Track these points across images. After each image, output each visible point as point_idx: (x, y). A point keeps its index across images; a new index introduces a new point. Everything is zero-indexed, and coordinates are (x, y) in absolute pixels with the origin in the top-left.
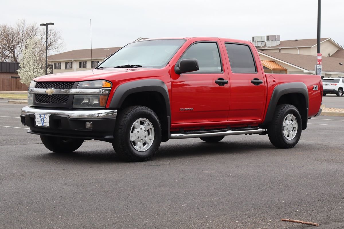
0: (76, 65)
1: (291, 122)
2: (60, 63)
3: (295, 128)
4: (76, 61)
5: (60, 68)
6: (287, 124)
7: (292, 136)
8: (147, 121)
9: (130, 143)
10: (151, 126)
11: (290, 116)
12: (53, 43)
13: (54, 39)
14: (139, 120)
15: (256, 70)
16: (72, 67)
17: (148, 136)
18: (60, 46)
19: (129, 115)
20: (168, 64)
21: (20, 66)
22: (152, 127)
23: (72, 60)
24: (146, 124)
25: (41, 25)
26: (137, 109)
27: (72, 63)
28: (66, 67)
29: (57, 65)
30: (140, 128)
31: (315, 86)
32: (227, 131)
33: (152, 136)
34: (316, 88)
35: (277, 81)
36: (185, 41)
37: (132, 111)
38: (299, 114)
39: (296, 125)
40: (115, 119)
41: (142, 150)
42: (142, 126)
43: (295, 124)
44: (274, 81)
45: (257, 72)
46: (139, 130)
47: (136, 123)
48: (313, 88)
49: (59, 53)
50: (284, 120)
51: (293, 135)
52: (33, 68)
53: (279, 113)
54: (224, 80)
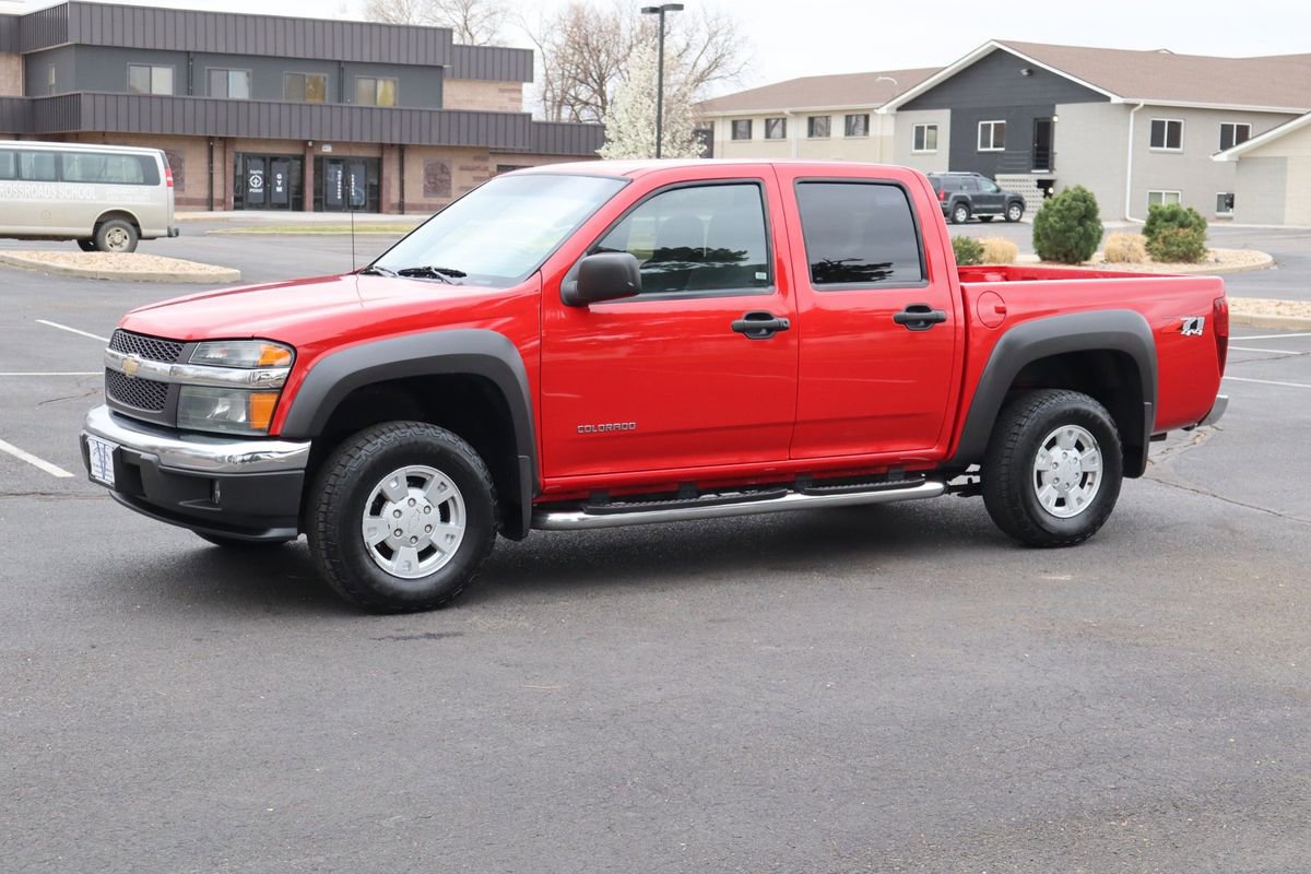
0: (797, 129)
1: (1074, 452)
2: (750, 122)
3: (1094, 473)
4: (797, 114)
5: (750, 137)
6: (1056, 463)
7: (1079, 503)
8: (436, 475)
9: (362, 551)
10: (452, 491)
11: (1070, 432)
12: (723, 60)
13: (726, 44)
14: (402, 472)
15: (926, 274)
16: (784, 136)
17: (444, 525)
18: (746, 67)
19: (357, 456)
20: (539, 270)
21: (609, 137)
22: (455, 495)
23: (787, 111)
24: (432, 485)
25: (644, 11)
26: (393, 434)
27: (784, 120)
28: (768, 136)
29: (742, 128)
30: (407, 499)
31: (1191, 320)
32: (783, 495)
33: (458, 524)
34: (1194, 326)
35: (1012, 310)
36: (624, 183)
37: (369, 445)
38: (1109, 424)
39: (1097, 464)
40: (303, 472)
41: (413, 574)
42: (415, 493)
43: (1092, 460)
44: (1001, 311)
45: (924, 281)
46: (402, 505)
47: (392, 483)
48: (1181, 328)
49: (741, 90)
50: (1042, 450)
51: (1080, 500)
52: (645, 142)
53: (1020, 425)
54: (772, 318)
